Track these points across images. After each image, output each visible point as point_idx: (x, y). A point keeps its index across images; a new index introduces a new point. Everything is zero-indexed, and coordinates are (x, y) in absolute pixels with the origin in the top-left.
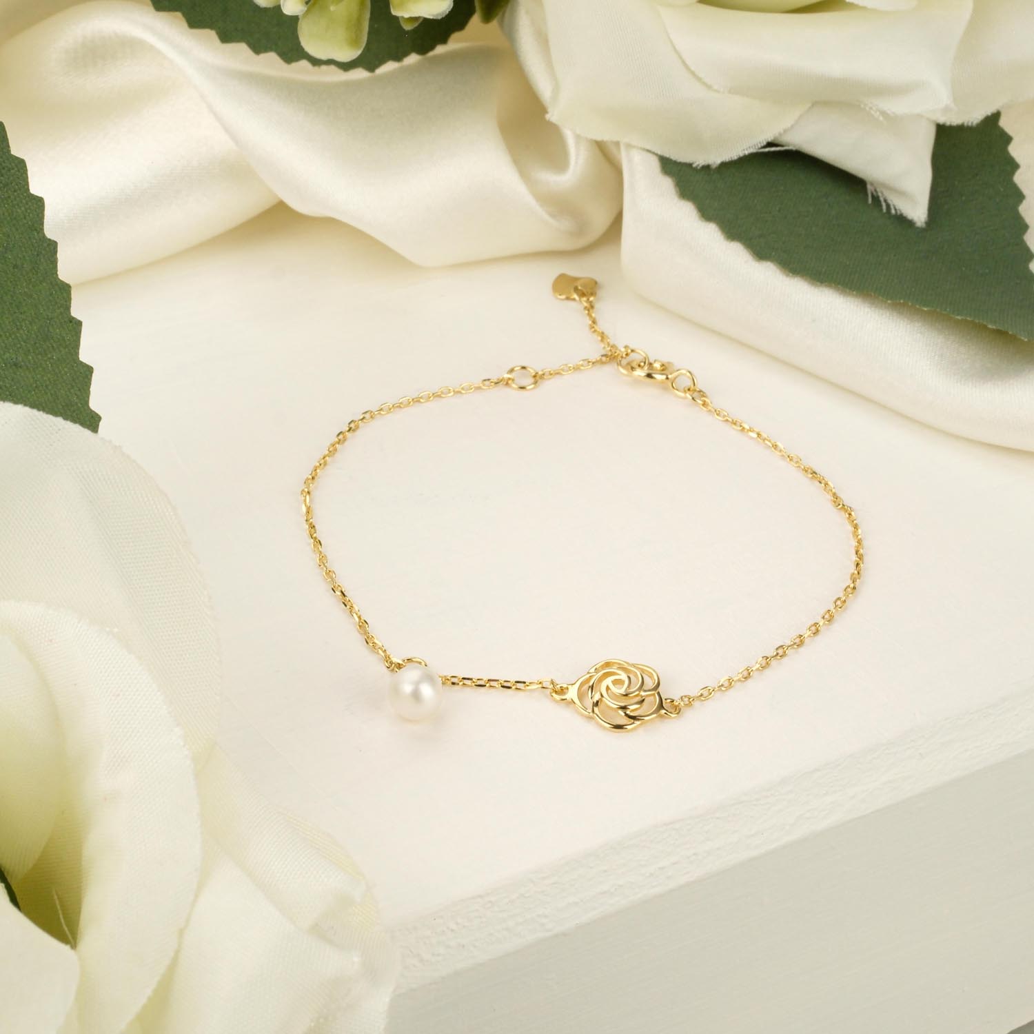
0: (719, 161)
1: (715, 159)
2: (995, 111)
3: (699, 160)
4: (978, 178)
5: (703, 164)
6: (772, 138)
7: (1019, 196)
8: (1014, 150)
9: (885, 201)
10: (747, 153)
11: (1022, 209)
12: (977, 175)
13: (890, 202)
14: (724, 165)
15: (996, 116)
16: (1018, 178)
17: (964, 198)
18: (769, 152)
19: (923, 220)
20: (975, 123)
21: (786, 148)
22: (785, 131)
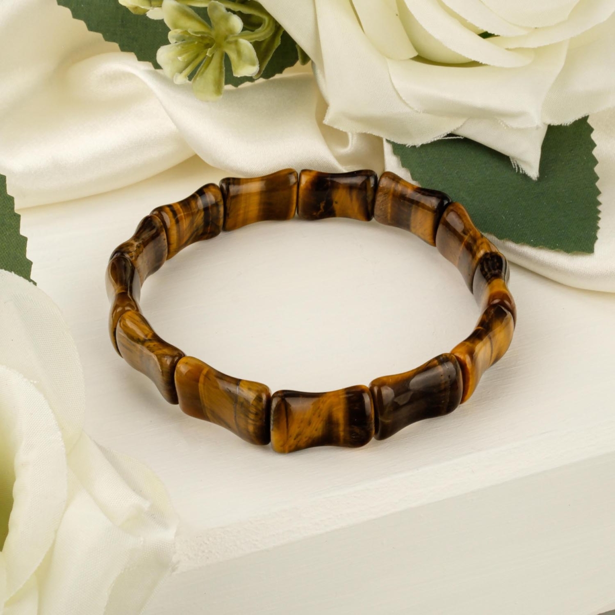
0: (420, 144)
1: (418, 143)
2: (584, 116)
3: (409, 143)
5: (412, 145)
7: (595, 162)
8: (594, 136)
9: (518, 166)
10: (436, 139)
11: (597, 170)
12: (572, 150)
13: (520, 166)
14: (423, 146)
16: (595, 152)
17: (563, 163)
18: (449, 139)
19: (536, 176)
20: (568, 124)
21: (458, 137)
22: (457, 129)
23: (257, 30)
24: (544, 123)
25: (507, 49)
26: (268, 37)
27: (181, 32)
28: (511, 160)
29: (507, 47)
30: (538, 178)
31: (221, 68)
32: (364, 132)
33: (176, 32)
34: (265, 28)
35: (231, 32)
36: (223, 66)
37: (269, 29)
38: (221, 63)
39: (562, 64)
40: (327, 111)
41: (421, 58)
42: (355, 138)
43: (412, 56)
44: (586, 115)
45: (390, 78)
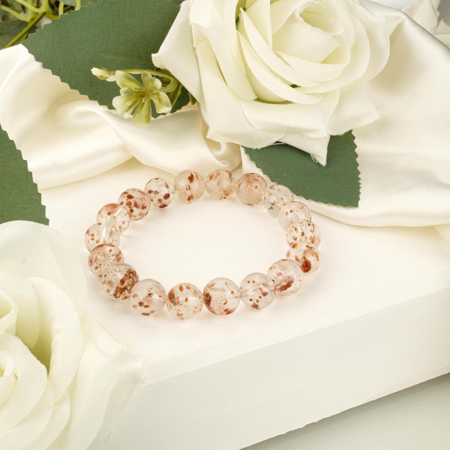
0: (260, 148)
1: (259, 147)
2: (350, 130)
3: (254, 147)
4: (344, 150)
5: (256, 148)
6: (277, 141)
7: (357, 156)
8: (355, 141)
9: (315, 159)
10: (269, 145)
11: (358, 160)
12: (344, 149)
13: (316, 159)
14: (262, 148)
15: (351, 131)
16: (356, 150)
17: (339, 157)
18: (276, 145)
19: (325, 164)
20: (342, 135)
21: (281, 143)
22: (281, 139)
23: (167, 86)
24: (329, 135)
25: (307, 94)
26: (174, 90)
27: (128, 89)
28: (311, 155)
29: (307, 93)
30: (326, 165)
31: (149, 108)
32: (229, 142)
33: (124, 89)
34: (172, 84)
35: (155, 88)
36: (151, 107)
37: (174, 85)
38: (149, 106)
39: (337, 101)
40: (208, 130)
41: (259, 100)
42: (225, 145)
43: (254, 99)
44: (351, 129)
45: (243, 112)
